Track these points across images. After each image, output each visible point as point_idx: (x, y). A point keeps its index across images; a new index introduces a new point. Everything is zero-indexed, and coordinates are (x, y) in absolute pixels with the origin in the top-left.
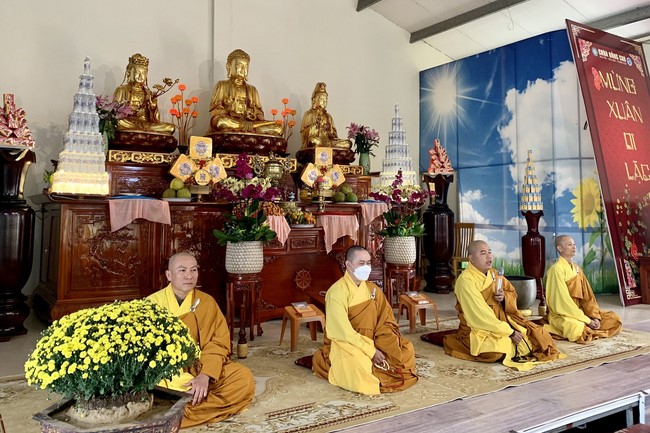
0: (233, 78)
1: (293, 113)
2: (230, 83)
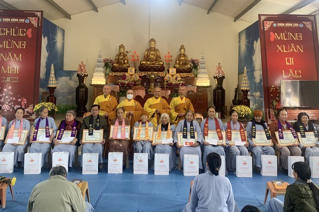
0: (151, 48)
1: (171, 56)
2: (150, 50)
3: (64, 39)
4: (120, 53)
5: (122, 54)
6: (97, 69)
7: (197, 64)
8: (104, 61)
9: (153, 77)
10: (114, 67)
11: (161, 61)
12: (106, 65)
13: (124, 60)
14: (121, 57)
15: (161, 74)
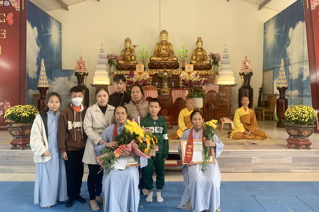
0: (162, 41)
1: (186, 51)
2: (161, 43)
3: (61, 34)
4: (126, 48)
5: (128, 50)
6: (98, 66)
7: (218, 59)
8: (108, 57)
9: (166, 74)
10: (119, 64)
11: (175, 57)
12: (110, 62)
13: (131, 57)
14: (127, 53)
15: (175, 72)
